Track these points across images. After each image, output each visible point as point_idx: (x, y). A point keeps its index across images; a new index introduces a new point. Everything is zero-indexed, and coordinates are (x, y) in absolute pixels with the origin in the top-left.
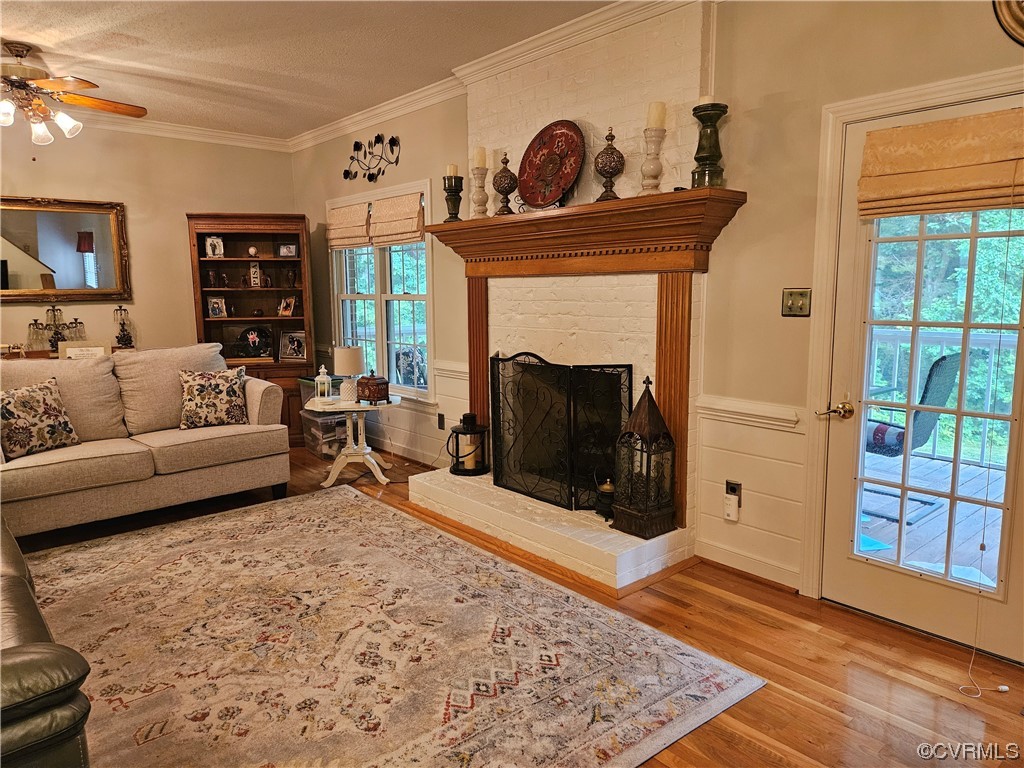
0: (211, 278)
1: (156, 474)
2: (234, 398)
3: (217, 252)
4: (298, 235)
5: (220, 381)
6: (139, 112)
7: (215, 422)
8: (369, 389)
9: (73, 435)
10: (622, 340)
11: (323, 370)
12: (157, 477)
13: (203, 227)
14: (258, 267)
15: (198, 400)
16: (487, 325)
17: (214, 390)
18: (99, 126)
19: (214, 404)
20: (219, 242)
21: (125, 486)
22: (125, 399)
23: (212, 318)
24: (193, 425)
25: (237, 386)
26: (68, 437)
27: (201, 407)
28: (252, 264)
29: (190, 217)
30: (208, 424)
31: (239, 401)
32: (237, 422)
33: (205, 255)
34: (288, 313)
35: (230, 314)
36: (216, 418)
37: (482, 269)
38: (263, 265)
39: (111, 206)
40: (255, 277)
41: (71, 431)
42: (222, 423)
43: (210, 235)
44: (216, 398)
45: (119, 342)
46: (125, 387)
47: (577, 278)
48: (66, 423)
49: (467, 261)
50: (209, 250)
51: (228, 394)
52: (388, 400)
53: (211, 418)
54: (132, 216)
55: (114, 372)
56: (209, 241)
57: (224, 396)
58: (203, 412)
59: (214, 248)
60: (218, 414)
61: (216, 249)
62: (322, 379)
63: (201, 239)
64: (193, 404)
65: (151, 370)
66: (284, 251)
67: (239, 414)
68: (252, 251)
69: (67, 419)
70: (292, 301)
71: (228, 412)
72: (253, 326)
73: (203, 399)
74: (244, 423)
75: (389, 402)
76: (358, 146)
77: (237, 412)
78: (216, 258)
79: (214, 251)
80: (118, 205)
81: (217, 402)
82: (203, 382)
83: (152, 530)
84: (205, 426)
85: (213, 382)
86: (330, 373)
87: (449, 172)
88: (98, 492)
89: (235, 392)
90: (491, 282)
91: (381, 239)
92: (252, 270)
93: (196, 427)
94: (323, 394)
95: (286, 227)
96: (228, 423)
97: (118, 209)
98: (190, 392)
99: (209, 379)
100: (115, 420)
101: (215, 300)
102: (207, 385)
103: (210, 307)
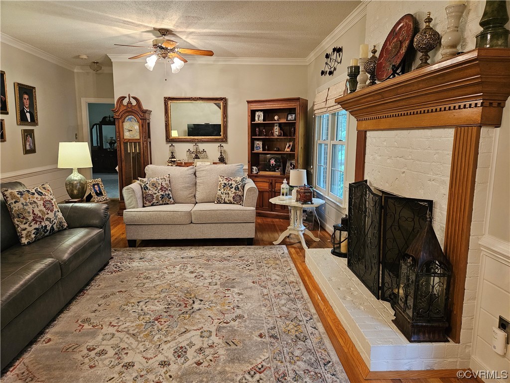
0: (257, 132)
1: (191, 223)
2: (237, 191)
3: (260, 119)
4: (295, 108)
5: (233, 182)
6: (210, 53)
7: (228, 202)
8: (300, 195)
9: (171, 200)
10: (430, 180)
11: (285, 181)
12: (192, 224)
13: (255, 107)
14: (278, 126)
15: (222, 190)
16: (364, 162)
17: (229, 186)
18: (219, 63)
19: (228, 193)
20: (261, 114)
21: (179, 226)
22: (197, 186)
23: (256, 151)
24: (219, 202)
25: (240, 185)
26: (168, 201)
27: (223, 194)
28: (276, 125)
29: (249, 102)
30: (225, 203)
31: (240, 193)
32: (237, 203)
33: (254, 120)
34: (289, 150)
35: (264, 149)
36: (229, 200)
37: (364, 125)
38: (280, 125)
39: (221, 99)
40: (276, 130)
41: (171, 198)
42: (231, 203)
43: (258, 111)
44: (230, 190)
45: (219, 161)
46: (198, 181)
47: (409, 131)
48: (169, 194)
49: (357, 120)
50: (256, 118)
51: (235, 189)
52: (311, 202)
53: (226, 200)
54: (230, 103)
55: (195, 174)
56: (257, 113)
57: (233, 190)
58: (223, 196)
59: (259, 116)
60: (229, 199)
61: (260, 118)
62: (284, 186)
63: (253, 113)
64: (220, 192)
65: (209, 174)
66: (290, 117)
67: (238, 199)
68: (276, 118)
69: (170, 192)
70: (291, 144)
71: (234, 198)
72: (273, 156)
73: (224, 190)
74: (241, 205)
75: (312, 204)
76: (327, 56)
77: (238, 198)
78: (259, 122)
79: (258, 119)
80: (224, 98)
81: (230, 192)
82: (226, 182)
83: (186, 248)
84: (224, 203)
85: (230, 182)
86: (288, 183)
87: (352, 64)
88: (168, 226)
89: (238, 188)
90: (368, 134)
91: (332, 108)
92: (275, 127)
93: (220, 203)
94: (283, 195)
95: (290, 105)
96: (234, 203)
97: (224, 100)
98: (220, 187)
99: (229, 181)
100: (190, 196)
101: (258, 143)
102: (227, 183)
103: (255, 146)
